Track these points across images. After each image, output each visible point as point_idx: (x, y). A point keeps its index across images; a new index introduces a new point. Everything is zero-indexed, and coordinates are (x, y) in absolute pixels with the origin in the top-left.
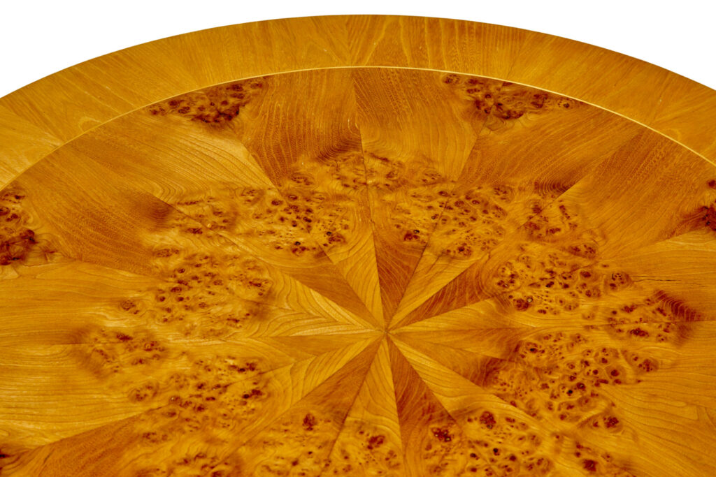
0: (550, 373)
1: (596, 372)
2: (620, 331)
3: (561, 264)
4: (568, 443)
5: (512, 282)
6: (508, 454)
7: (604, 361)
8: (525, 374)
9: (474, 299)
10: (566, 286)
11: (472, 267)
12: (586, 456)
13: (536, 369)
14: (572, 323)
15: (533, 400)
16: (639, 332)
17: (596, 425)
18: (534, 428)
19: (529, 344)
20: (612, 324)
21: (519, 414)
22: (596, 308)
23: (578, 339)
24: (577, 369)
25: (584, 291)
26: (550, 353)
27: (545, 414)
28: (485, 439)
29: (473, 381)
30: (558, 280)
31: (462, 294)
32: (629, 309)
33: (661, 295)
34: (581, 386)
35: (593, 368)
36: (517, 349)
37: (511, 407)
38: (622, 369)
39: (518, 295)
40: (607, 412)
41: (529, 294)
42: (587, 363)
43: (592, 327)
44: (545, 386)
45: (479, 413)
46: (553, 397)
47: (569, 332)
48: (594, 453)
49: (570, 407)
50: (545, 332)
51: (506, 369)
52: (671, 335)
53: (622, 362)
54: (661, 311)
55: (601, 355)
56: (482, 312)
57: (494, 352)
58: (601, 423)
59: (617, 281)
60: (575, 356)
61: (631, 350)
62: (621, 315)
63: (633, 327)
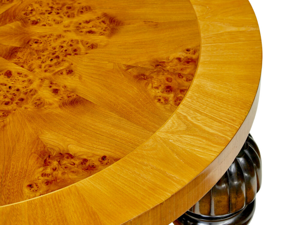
0: (43, 52)
1: (66, 51)
2: (81, 32)
3: (57, 4)
4: (47, 82)
5: (31, 13)
6: (16, 88)
7: (71, 45)
8: (31, 53)
9: (11, 21)
10: (58, 13)
11: (12, 7)
12: (54, 87)
13: (36, 51)
14: (59, 29)
15: (32, 64)
16: (90, 32)
17: (62, 74)
18: (31, 77)
19: (34, 40)
20: (78, 28)
21: (24, 71)
22: (71, 22)
23: (60, 36)
24: (57, 50)
25: (67, 15)
26: (45, 43)
27: (37, 70)
28: (6, 82)
29: (4, 58)
30: (54, 11)
31: (5, 20)
32: (87, 22)
33: (105, 15)
34: (58, 57)
35: (65, 49)
36: (28, 42)
37: (21, 68)
38: (79, 48)
39: (33, 19)
40: (68, 67)
41: (39, 18)
42: (62, 47)
43: (68, 31)
44: (40, 58)
45: (4, 72)
46: (43, 62)
47: (56, 33)
48: (59, 86)
49: (50, 66)
50: (44, 34)
51: (21, 52)
52: (107, 32)
53: (80, 45)
54: (103, 22)
55: (70, 43)
56: (14, 27)
57: (16, 44)
58: (64, 73)
59: (84, 9)
60: (57, 44)
61: (85, 40)
62: (83, 25)
63: (88, 30)
